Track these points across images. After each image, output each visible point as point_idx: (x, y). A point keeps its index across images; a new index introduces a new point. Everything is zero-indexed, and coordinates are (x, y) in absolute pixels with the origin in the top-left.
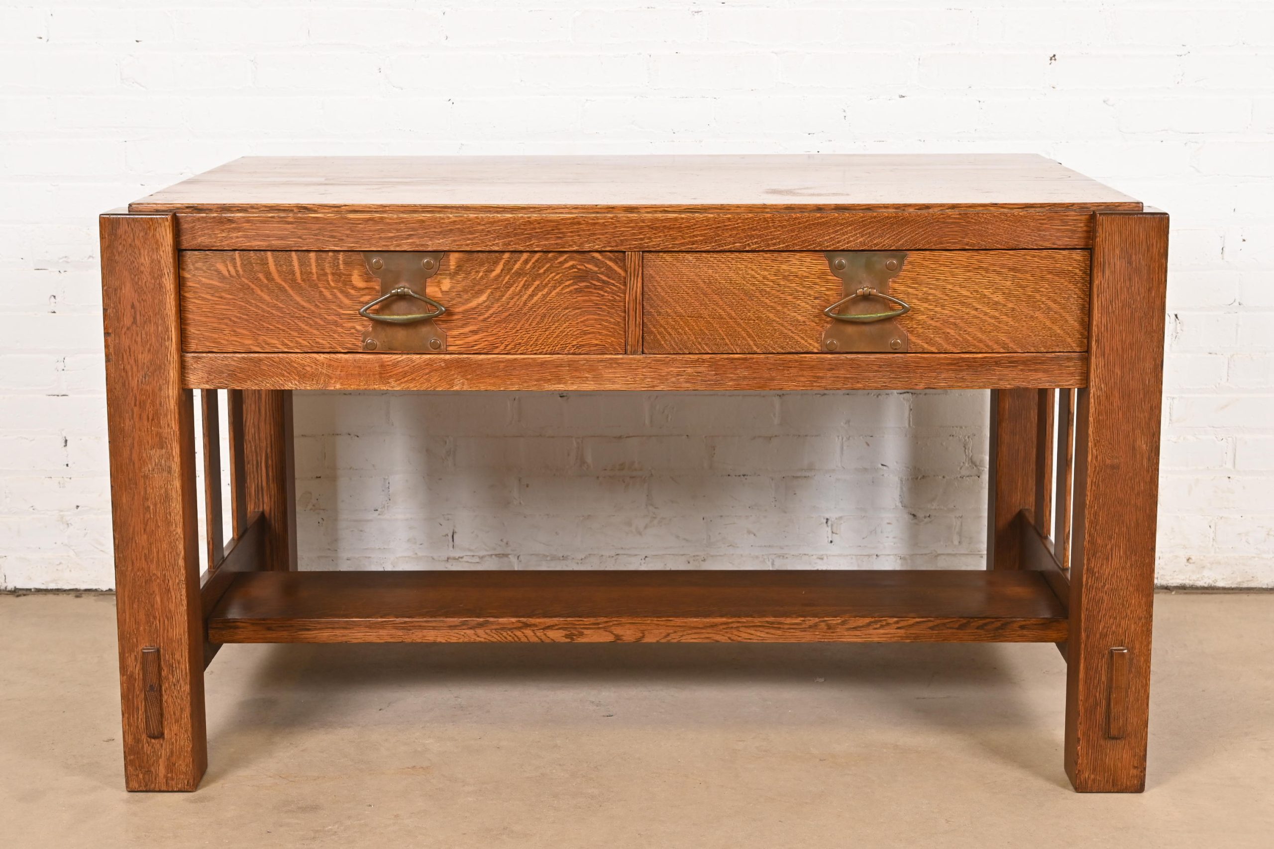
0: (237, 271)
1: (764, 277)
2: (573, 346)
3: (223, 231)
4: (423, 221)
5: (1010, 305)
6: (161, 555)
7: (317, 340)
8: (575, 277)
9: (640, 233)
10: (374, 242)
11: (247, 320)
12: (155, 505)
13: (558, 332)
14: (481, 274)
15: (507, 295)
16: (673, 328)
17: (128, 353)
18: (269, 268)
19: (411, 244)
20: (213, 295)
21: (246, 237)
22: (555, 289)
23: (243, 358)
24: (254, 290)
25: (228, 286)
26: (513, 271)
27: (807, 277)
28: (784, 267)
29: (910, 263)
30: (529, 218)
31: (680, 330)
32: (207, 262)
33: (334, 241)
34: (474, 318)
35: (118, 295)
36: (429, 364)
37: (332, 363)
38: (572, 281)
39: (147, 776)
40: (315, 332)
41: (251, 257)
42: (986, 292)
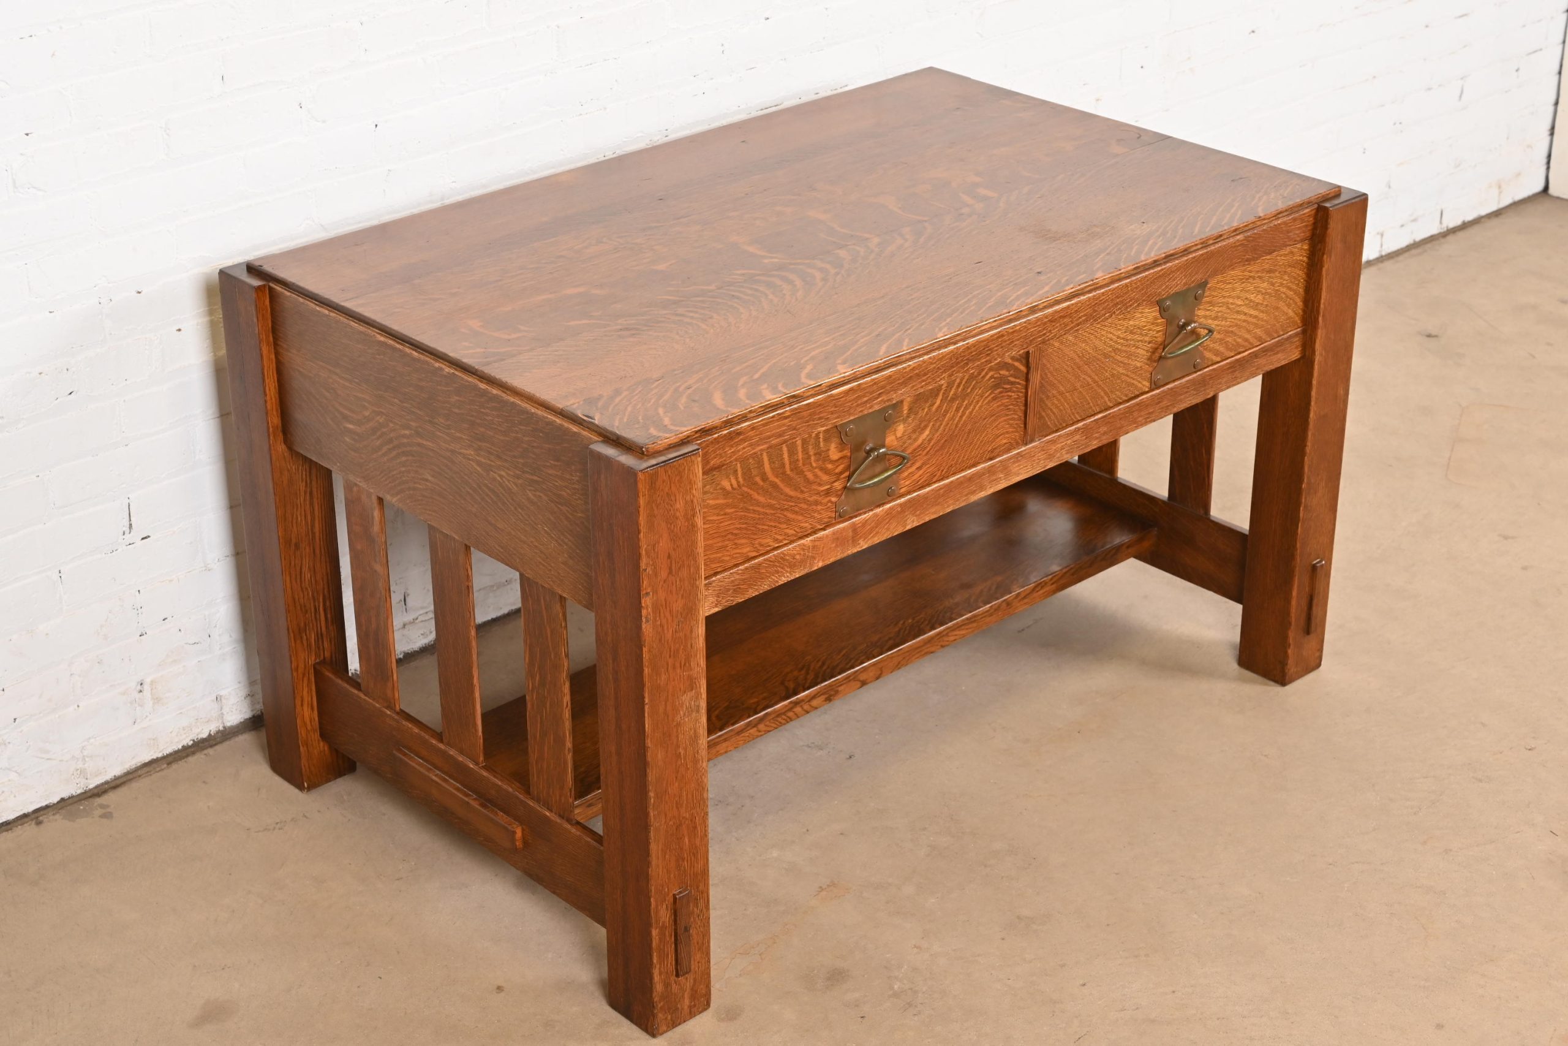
0: (738, 482)
1: (1118, 337)
2: (989, 452)
3: (732, 446)
4: (890, 376)
5: (1265, 303)
6: (690, 796)
7: (802, 525)
8: (992, 387)
9: (1044, 329)
10: (852, 411)
11: (746, 529)
12: (685, 750)
13: (978, 443)
14: (926, 410)
15: (944, 423)
16: (1057, 407)
17: (664, 607)
18: (764, 468)
19: (880, 403)
20: (718, 515)
21: (751, 445)
22: (978, 404)
23: (746, 569)
24: (752, 496)
25: (731, 500)
26: (949, 398)
27: (1145, 326)
28: (1131, 323)
29: (1209, 289)
30: (967, 344)
31: (1061, 407)
32: (714, 482)
33: (821, 422)
34: (920, 455)
35: (656, 550)
36: (889, 512)
37: (817, 543)
38: (990, 391)
39: (674, 1015)
40: (800, 518)
41: (750, 463)
42: (1252, 297)
